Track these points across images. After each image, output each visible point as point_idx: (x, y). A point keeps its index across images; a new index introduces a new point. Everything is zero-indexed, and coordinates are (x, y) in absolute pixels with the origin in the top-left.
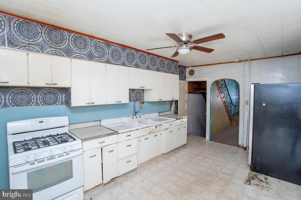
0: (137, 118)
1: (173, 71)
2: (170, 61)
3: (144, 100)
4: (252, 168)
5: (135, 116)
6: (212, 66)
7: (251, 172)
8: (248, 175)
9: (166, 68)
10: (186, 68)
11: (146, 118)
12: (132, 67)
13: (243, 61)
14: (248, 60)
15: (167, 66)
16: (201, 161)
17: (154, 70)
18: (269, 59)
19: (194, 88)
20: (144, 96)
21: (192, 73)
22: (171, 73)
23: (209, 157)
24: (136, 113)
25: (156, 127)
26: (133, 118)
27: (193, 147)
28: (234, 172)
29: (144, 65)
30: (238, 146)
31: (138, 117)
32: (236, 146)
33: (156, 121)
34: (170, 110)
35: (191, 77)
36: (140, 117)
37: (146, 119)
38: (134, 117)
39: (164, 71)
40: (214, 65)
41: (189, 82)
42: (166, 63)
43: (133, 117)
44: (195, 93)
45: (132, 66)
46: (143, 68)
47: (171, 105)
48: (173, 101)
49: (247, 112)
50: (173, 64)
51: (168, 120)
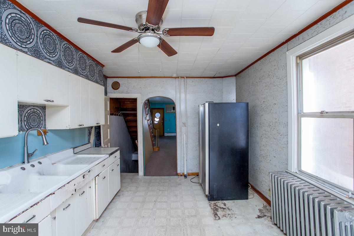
0: (33, 166)
1: (96, 79)
2: (93, 62)
3: (45, 128)
4: (210, 197)
5: (28, 162)
6: (144, 79)
7: (210, 202)
8: (210, 208)
9: (87, 71)
10: (108, 79)
11: (53, 162)
12: (26, 53)
13: (179, 77)
14: (184, 77)
15: (89, 69)
16: (154, 209)
17: (69, 70)
18: (202, 79)
19: (116, 108)
20: (45, 120)
21: (116, 86)
22: (94, 81)
23: (159, 200)
24: (30, 156)
25: (84, 177)
26: (23, 169)
27: (130, 191)
28: (197, 209)
29: (51, 56)
30: (177, 176)
31: (35, 163)
32: (175, 175)
33: (75, 164)
34: (89, 142)
35: (115, 92)
36: (40, 163)
37: (53, 164)
38: (27, 166)
39: (84, 76)
40: (147, 79)
41: (111, 99)
42: (88, 63)
43: (24, 166)
44: (117, 115)
45: (26, 50)
46: (51, 62)
47: (90, 133)
48: (92, 127)
49: (185, 135)
50: (97, 68)
51: (99, 158)
